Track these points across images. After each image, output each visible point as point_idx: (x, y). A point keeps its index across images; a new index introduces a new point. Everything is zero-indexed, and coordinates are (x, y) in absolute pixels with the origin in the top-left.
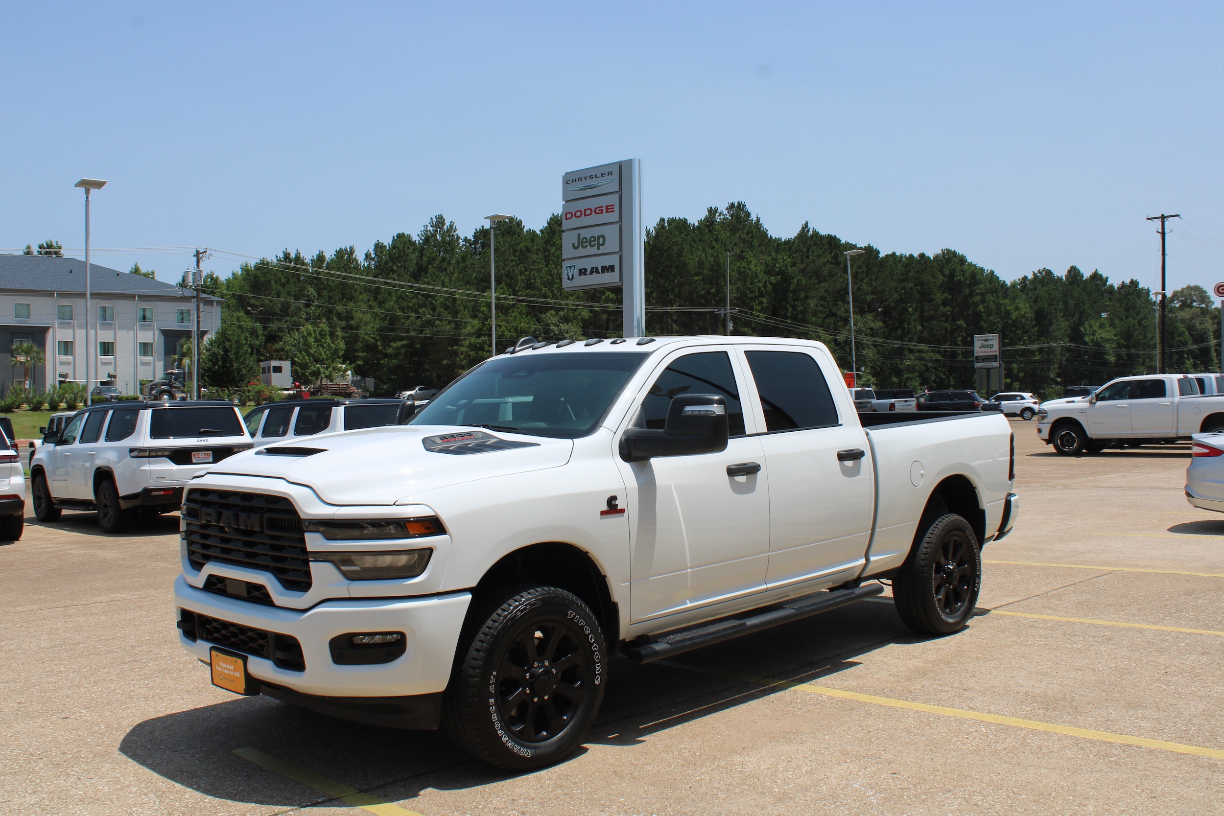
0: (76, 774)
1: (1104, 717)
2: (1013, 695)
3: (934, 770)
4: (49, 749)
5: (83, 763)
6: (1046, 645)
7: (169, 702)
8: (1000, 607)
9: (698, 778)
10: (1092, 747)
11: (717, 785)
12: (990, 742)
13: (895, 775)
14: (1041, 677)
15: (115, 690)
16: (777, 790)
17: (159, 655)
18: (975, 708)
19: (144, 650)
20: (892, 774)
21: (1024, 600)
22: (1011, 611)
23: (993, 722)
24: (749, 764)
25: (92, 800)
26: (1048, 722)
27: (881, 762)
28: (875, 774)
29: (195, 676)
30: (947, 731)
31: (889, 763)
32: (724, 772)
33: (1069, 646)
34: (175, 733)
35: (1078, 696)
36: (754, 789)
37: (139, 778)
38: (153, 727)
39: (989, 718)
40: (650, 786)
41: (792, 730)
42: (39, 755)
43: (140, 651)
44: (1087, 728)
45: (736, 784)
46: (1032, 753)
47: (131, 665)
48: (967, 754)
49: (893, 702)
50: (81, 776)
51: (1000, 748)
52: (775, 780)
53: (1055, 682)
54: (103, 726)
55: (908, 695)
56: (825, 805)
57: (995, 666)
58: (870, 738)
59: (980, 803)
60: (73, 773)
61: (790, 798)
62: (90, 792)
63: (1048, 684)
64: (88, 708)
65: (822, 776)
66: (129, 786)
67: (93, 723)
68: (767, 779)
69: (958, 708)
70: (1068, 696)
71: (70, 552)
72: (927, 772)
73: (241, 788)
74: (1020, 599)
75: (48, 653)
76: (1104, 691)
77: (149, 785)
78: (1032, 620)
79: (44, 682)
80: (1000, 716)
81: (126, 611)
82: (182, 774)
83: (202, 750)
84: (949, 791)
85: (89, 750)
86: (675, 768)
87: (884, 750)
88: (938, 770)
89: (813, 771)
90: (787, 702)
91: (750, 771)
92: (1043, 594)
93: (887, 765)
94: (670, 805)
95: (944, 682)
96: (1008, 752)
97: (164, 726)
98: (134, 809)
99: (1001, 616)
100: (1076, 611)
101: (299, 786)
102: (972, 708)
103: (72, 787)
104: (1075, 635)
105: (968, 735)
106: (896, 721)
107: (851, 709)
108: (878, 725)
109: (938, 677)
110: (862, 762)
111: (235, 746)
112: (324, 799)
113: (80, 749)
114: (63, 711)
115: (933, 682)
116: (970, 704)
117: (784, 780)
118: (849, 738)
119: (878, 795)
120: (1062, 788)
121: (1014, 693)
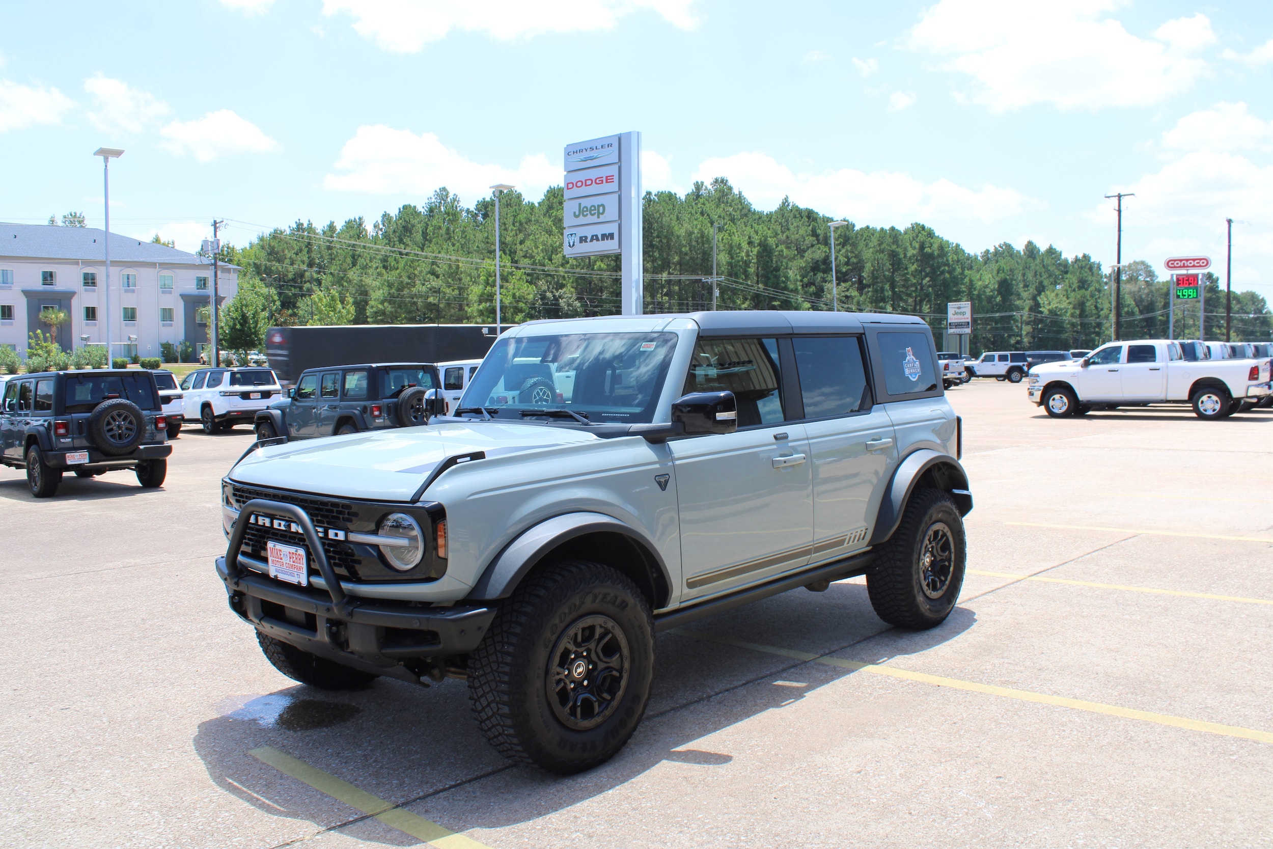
0: (70, 783)
1: (1200, 704)
2: (1094, 676)
3: (1042, 773)
4: (42, 750)
5: (79, 769)
6: (1104, 616)
7: (179, 688)
8: (1040, 572)
9: (780, 785)
10: (1204, 741)
11: (806, 796)
12: (1090, 735)
13: (1002, 780)
14: (1114, 654)
15: (121, 673)
16: (874, 801)
17: (171, 631)
18: (1058, 692)
19: (155, 624)
20: (998, 777)
21: (1061, 565)
22: (1052, 578)
23: (1085, 709)
24: (833, 765)
25: (86, 821)
26: (1143, 709)
27: (980, 763)
28: (978, 778)
30: (1038, 721)
31: (990, 763)
32: (809, 777)
33: (1128, 617)
34: (186, 728)
35: (1161, 677)
36: (848, 800)
37: (142, 789)
38: (161, 720)
39: (1079, 705)
40: (729, 797)
41: (870, 721)
42: (30, 757)
43: (151, 625)
44: (1188, 718)
45: (826, 792)
46: (1141, 749)
47: (140, 643)
48: (1071, 751)
49: (967, 685)
50: (76, 786)
51: (1105, 743)
52: (869, 787)
53: (1130, 660)
54: (105, 720)
55: (981, 677)
56: (934, 820)
57: (1061, 641)
58: (958, 731)
59: (1109, 817)
60: (66, 783)
61: (893, 812)
62: (84, 809)
63: (1124, 663)
64: (91, 696)
65: (920, 781)
66: (129, 800)
67: (94, 716)
68: (860, 787)
69: (1041, 693)
70: (1152, 678)
71: (87, 513)
72: (1036, 776)
74: (1057, 564)
75: (53, 628)
76: (1186, 671)
77: (152, 799)
78: (1078, 587)
79: (45, 664)
80: (1089, 703)
81: (139, 578)
83: (215, 751)
84: (1069, 801)
85: (87, 751)
86: (752, 772)
87: (978, 747)
88: (1046, 773)
89: (908, 775)
91: (837, 775)
92: (1078, 558)
93: (987, 766)
94: (758, 823)
95: (1014, 661)
96: (1115, 749)
97: (174, 719)
98: (135, 832)
99: (1045, 583)
100: (1119, 578)
101: (326, 799)
102: (1055, 692)
103: (64, 802)
104: (1129, 605)
105: (1063, 726)
106: (979, 709)
107: (925, 694)
108: (961, 714)
109: (1005, 655)
110: (959, 763)
111: (252, 745)
112: (356, 816)
113: (78, 749)
114: (63, 701)
115: (1002, 660)
116: (1052, 688)
117: (879, 786)
118: (935, 731)
119: (990, 806)
120: (1194, 796)
121: (1093, 673)
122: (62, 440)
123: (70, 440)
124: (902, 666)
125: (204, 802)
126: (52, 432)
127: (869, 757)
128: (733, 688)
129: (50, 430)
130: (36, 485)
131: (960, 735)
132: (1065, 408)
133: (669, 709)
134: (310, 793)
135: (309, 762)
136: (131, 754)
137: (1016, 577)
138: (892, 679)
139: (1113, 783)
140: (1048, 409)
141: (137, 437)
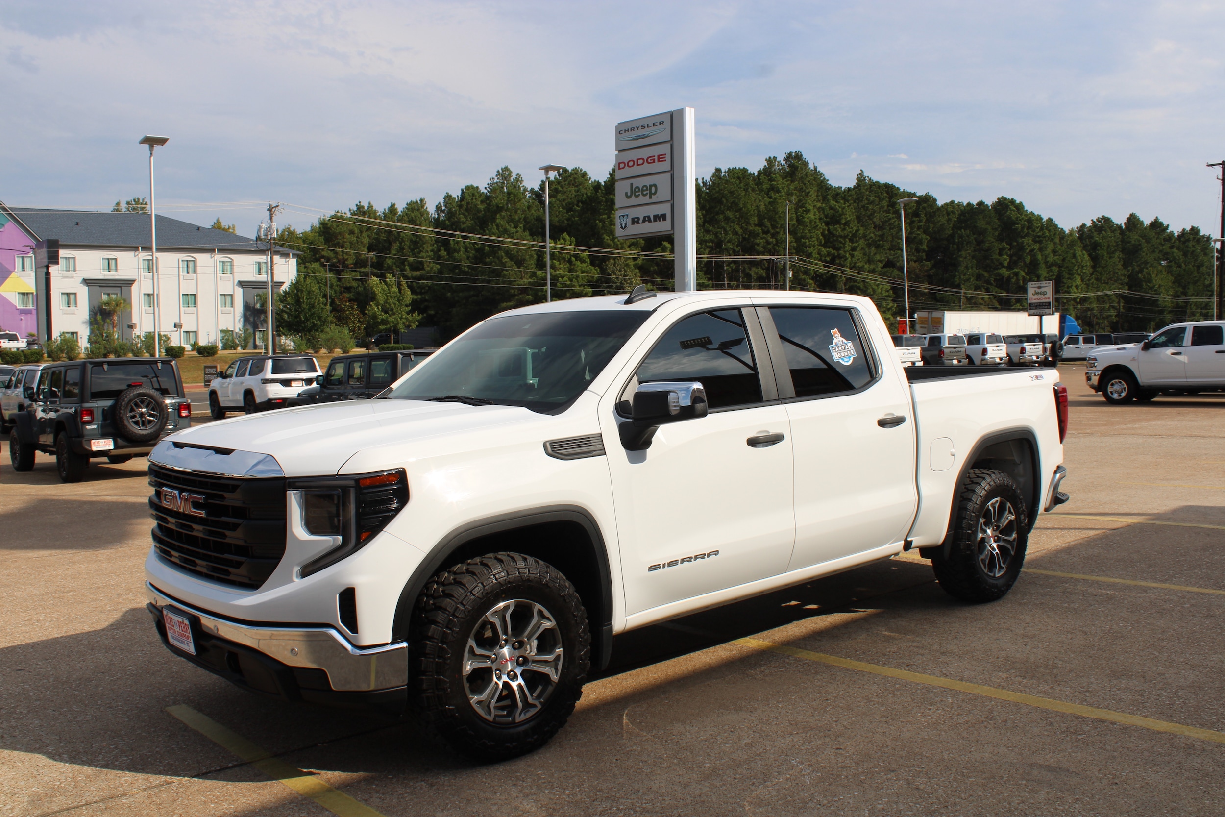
1: (1083, 687)
2: (993, 660)
3: (883, 746)
6: (1042, 604)
7: (127, 654)
9: (628, 749)
10: (1063, 722)
11: (646, 758)
12: (953, 714)
13: (840, 751)
14: (1028, 640)
16: (707, 765)
18: (948, 674)
19: (128, 598)
20: (837, 749)
23: (963, 690)
24: (688, 733)
26: (1021, 692)
27: (829, 735)
28: (818, 749)
30: (910, 700)
31: (837, 736)
32: (658, 743)
33: (1066, 605)
34: (119, 688)
35: (1061, 662)
36: (684, 763)
39: (959, 686)
41: (746, 696)
43: (124, 600)
44: (1061, 700)
45: (667, 757)
46: (995, 728)
47: (108, 615)
48: (925, 728)
49: (862, 666)
51: (962, 721)
52: (710, 753)
53: (1040, 646)
54: (51, 680)
55: (880, 659)
56: (753, 784)
58: (826, 707)
59: (922, 787)
61: (718, 775)
63: (1033, 648)
64: (46, 660)
65: (761, 750)
67: (43, 677)
68: (701, 752)
69: (930, 674)
70: (1050, 663)
72: (875, 748)
73: (158, 749)
75: (36, 601)
76: (1091, 657)
78: (1034, 576)
79: (18, 632)
80: (972, 685)
82: (105, 733)
83: (136, 707)
84: (893, 771)
85: (27, 705)
87: (836, 721)
88: (887, 746)
89: (753, 744)
90: (750, 664)
91: (687, 742)
93: (834, 738)
94: (588, 780)
96: (969, 727)
97: (111, 680)
98: (41, 771)
100: (1083, 567)
102: (944, 675)
105: (931, 705)
106: (860, 687)
108: (839, 692)
110: (808, 735)
111: (171, 703)
112: (235, 763)
113: (19, 703)
115: (911, 644)
116: (944, 670)
117: (719, 753)
119: (815, 774)
121: (994, 658)
122: (88, 427)
123: (95, 427)
126: (79, 419)
127: (726, 727)
129: (77, 417)
130: (64, 470)
131: (825, 711)
132: (1123, 394)
139: (946, 756)
140: (1106, 395)
141: (159, 424)
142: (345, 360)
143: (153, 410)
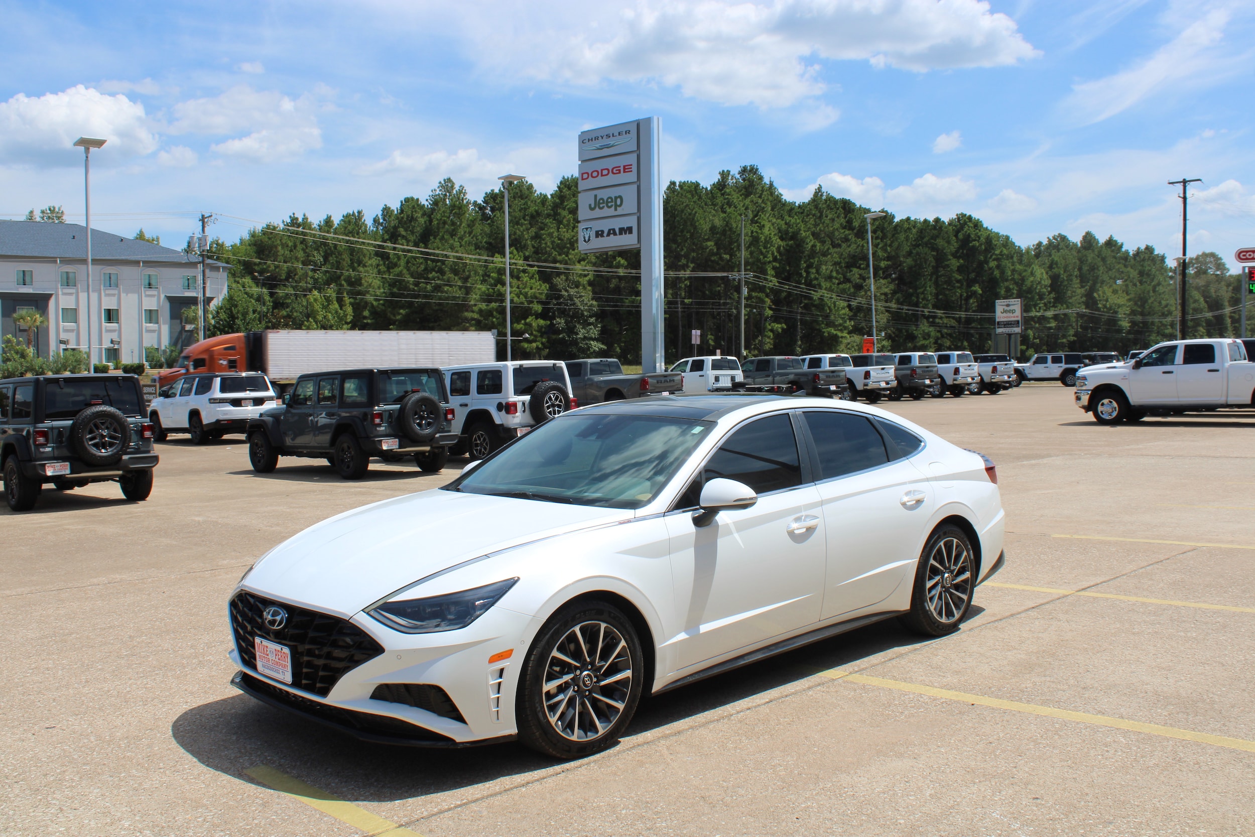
0: (57, 803)
2: (1142, 695)
3: (1082, 794)
4: (27, 769)
5: (67, 788)
6: (1156, 632)
7: (170, 706)
8: (1089, 587)
9: (803, 806)
11: (829, 816)
12: (1136, 756)
13: (1039, 801)
14: (1166, 672)
15: (109, 691)
16: (902, 821)
17: (160, 648)
18: (1103, 711)
19: (143, 641)
20: (1034, 799)
21: (1112, 579)
22: (1103, 593)
23: (1131, 730)
24: (859, 785)
26: (1194, 730)
27: (1016, 783)
28: (1013, 799)
29: (201, 674)
30: (1080, 741)
31: (1026, 784)
33: (1182, 634)
35: (1216, 697)
36: (875, 820)
37: (133, 808)
39: (1125, 724)
40: (748, 817)
41: (900, 741)
42: (15, 777)
43: (139, 643)
44: (1243, 738)
45: (851, 813)
46: (1190, 771)
47: (128, 660)
48: (1115, 772)
49: (1005, 704)
50: (64, 805)
51: (1151, 764)
52: (897, 808)
53: (1183, 678)
54: (92, 739)
55: (1020, 696)
57: (1108, 658)
58: (994, 751)
60: (54, 802)
62: (73, 828)
63: (1176, 681)
64: (77, 715)
65: (952, 802)
66: (120, 820)
67: (81, 735)
68: (887, 807)
69: (1084, 712)
70: (1205, 697)
71: (68, 527)
72: (1075, 797)
73: (256, 821)
74: (1108, 578)
75: (36, 646)
76: (1244, 690)
77: (144, 819)
78: (1130, 603)
79: (29, 682)
80: (1136, 723)
81: (125, 594)
84: (1110, 823)
85: (75, 770)
86: (773, 792)
87: (1015, 767)
88: (1087, 794)
89: (939, 796)
90: (884, 704)
91: (864, 796)
92: (1130, 573)
93: (1023, 787)
95: (1057, 679)
96: (1162, 770)
97: (165, 738)
99: (1094, 598)
100: (1175, 593)
101: (325, 819)
102: (1100, 712)
103: (52, 821)
104: (1184, 621)
105: (1106, 747)
106: (1017, 728)
107: (960, 713)
108: (998, 733)
109: (1048, 673)
110: (993, 784)
111: (247, 764)
113: (65, 768)
114: (48, 719)
115: (1043, 679)
116: (1096, 707)
117: (907, 807)
118: (969, 751)
119: (1025, 828)
120: (1246, 820)
121: (1141, 692)
122: (42, 450)
123: (50, 449)
124: (936, 684)
125: (198, 822)
126: (31, 441)
127: (898, 777)
128: (755, 707)
129: (29, 439)
130: (13, 497)
131: (995, 755)
132: (1115, 414)
133: (687, 727)
134: (308, 813)
135: (307, 781)
136: (120, 773)
137: (1062, 592)
138: (925, 698)
139: (1158, 805)
140: (1097, 415)
141: (120, 447)
142: (314, 378)
143: (115, 431)
